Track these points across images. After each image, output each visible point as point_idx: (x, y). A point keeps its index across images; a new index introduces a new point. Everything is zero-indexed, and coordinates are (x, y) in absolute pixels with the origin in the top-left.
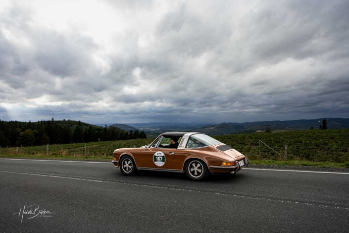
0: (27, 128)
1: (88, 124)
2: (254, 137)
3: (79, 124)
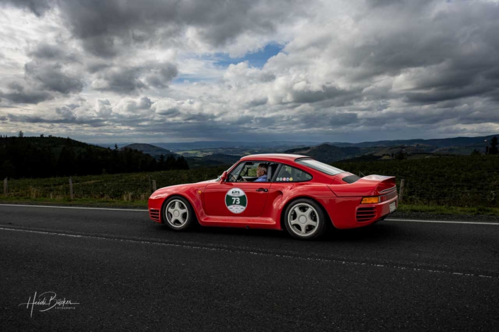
1: (84, 144)
3: (68, 142)
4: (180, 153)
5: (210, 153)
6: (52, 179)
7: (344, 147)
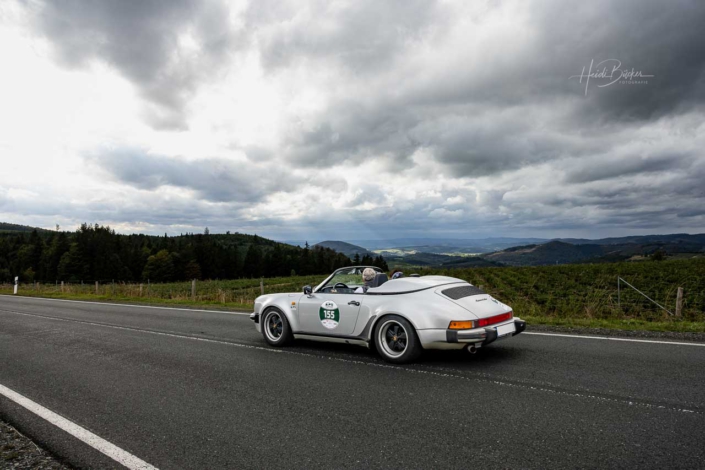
0: (161, 248)
1: (272, 242)
2: (619, 270)
3: (256, 240)
4: (378, 252)
5: (413, 252)
6: (239, 281)
7: (580, 244)
